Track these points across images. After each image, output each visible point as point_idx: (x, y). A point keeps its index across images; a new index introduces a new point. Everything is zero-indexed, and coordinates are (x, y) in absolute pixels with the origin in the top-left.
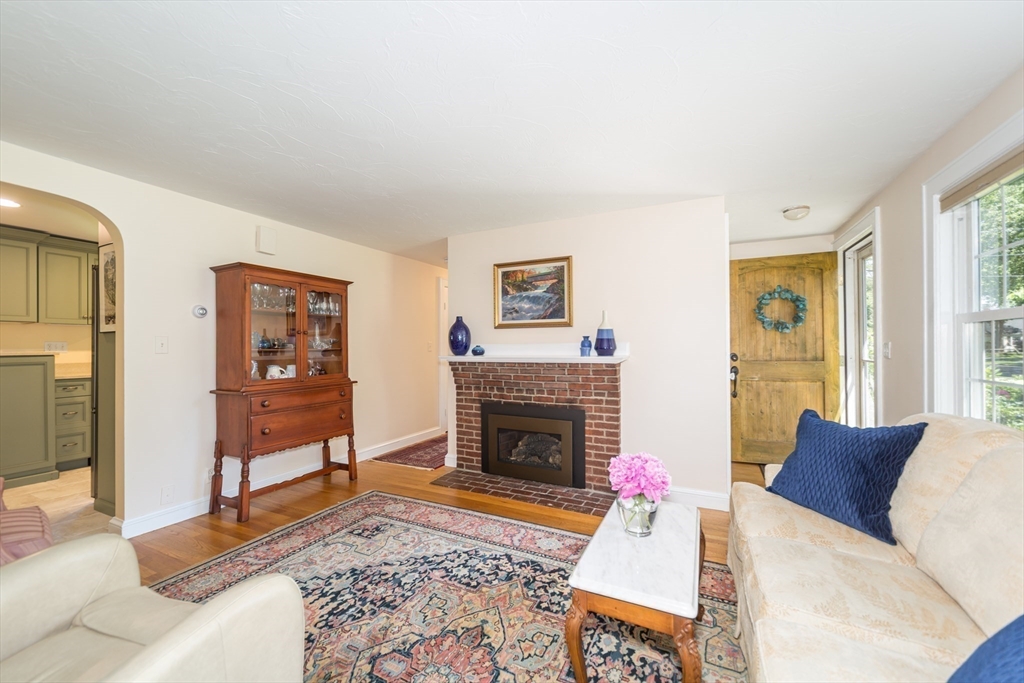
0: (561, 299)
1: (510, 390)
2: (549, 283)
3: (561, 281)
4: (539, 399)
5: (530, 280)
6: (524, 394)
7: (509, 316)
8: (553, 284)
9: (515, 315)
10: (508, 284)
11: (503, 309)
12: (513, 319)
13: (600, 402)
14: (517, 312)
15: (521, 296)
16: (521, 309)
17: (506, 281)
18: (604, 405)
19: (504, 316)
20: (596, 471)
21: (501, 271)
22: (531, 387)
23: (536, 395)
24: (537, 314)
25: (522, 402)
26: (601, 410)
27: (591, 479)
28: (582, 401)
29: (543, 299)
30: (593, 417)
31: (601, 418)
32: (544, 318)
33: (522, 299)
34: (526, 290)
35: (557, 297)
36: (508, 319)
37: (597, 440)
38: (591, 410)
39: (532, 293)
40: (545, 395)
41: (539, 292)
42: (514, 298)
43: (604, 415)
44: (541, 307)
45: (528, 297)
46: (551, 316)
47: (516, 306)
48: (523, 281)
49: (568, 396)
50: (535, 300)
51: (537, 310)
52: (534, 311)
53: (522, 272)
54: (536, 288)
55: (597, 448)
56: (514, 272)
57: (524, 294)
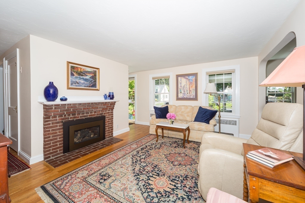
0: (95, 81)
1: (79, 114)
2: (91, 75)
3: (95, 75)
4: (91, 115)
5: (84, 72)
6: (85, 115)
7: (74, 84)
8: (93, 76)
9: (77, 84)
10: (74, 71)
11: (71, 81)
12: (76, 86)
13: (109, 113)
14: (78, 83)
15: (80, 77)
16: (80, 83)
17: (73, 70)
18: (110, 113)
19: (72, 84)
20: (108, 133)
21: (70, 65)
22: (87, 112)
23: (90, 114)
24: (87, 85)
25: (84, 118)
26: (109, 115)
27: (107, 136)
28: (104, 114)
29: (89, 80)
30: (108, 117)
31: (109, 117)
32: (89, 87)
33: (81, 79)
34: (82, 75)
35: (94, 80)
36: (74, 86)
37: (108, 124)
38: (107, 116)
39: (85, 77)
40: (93, 114)
41: (87, 77)
42: (76, 78)
43: (110, 116)
44: (88, 83)
45: (83, 79)
46: (92, 86)
47: (78, 81)
48: (81, 72)
49: (101, 113)
50: (86, 80)
51: (87, 84)
52: (85, 84)
53: (81, 68)
54: (86, 76)
55: (108, 126)
56: (77, 67)
57: (82, 77)
